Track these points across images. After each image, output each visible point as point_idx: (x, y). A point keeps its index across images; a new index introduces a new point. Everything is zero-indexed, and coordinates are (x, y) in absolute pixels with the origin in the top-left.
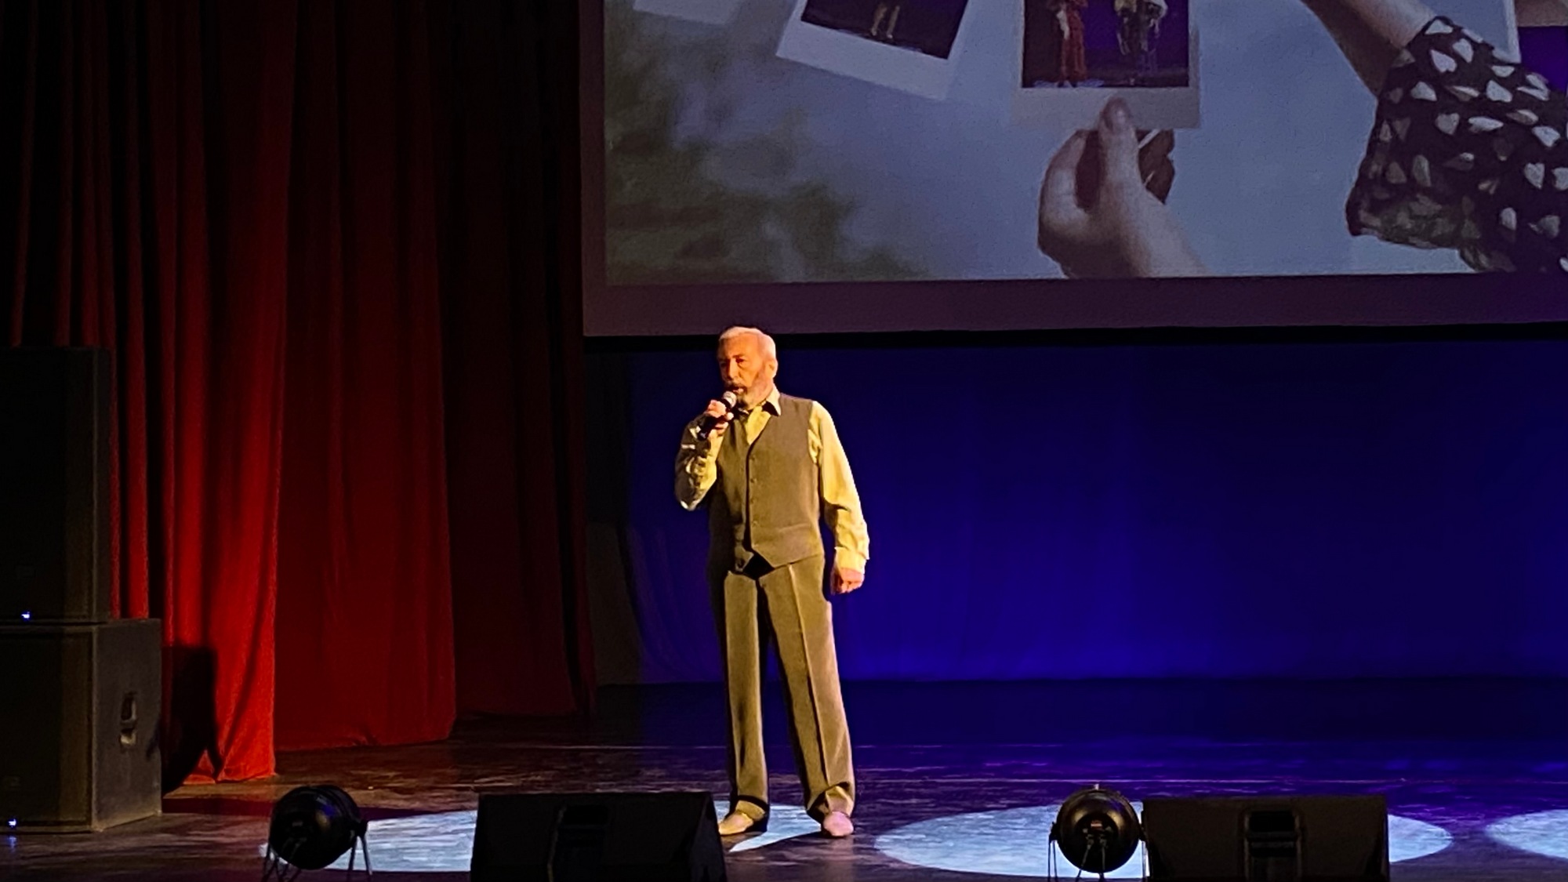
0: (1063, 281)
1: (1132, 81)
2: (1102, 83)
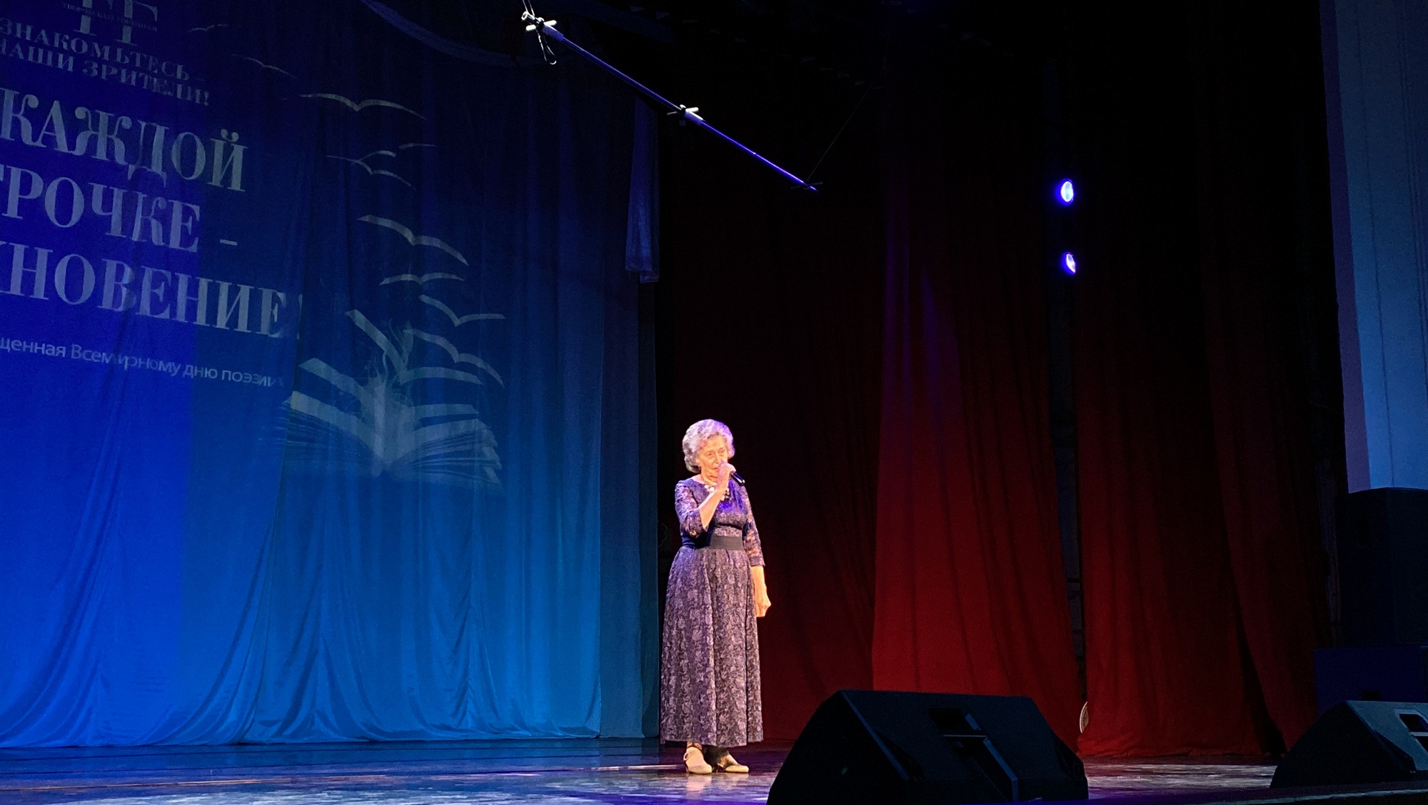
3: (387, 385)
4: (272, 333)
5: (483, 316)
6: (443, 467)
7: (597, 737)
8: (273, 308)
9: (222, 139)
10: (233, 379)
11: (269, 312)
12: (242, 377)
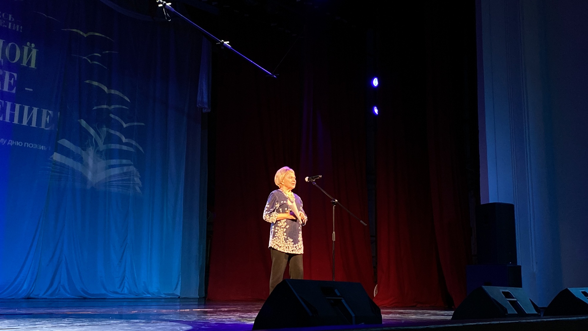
3: (94, 151)
4: (46, 128)
5: (135, 124)
6: (118, 185)
7: (179, 298)
8: (47, 117)
9: (27, 46)
10: (29, 147)
11: (45, 119)
12: (33, 146)
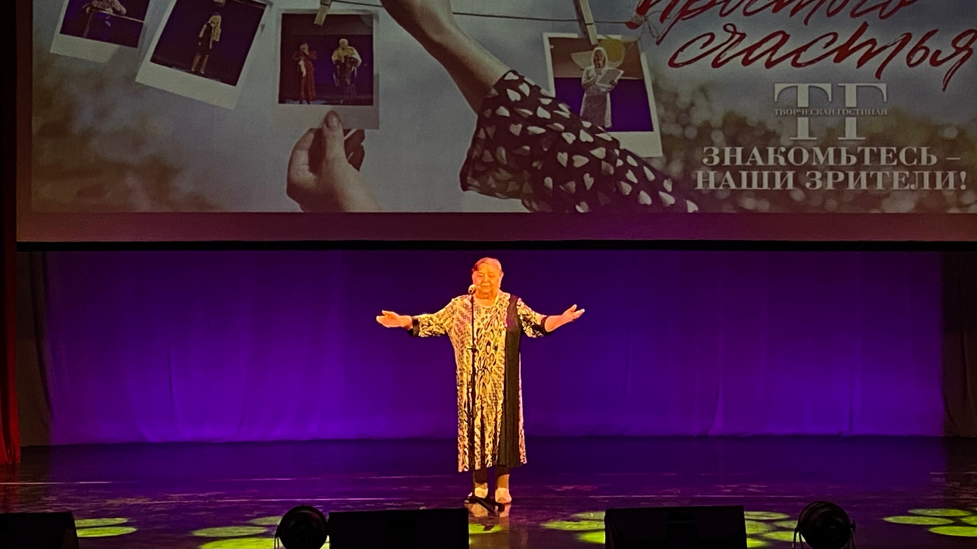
0: (301, 213)
1: (341, 102)
2: (325, 102)
